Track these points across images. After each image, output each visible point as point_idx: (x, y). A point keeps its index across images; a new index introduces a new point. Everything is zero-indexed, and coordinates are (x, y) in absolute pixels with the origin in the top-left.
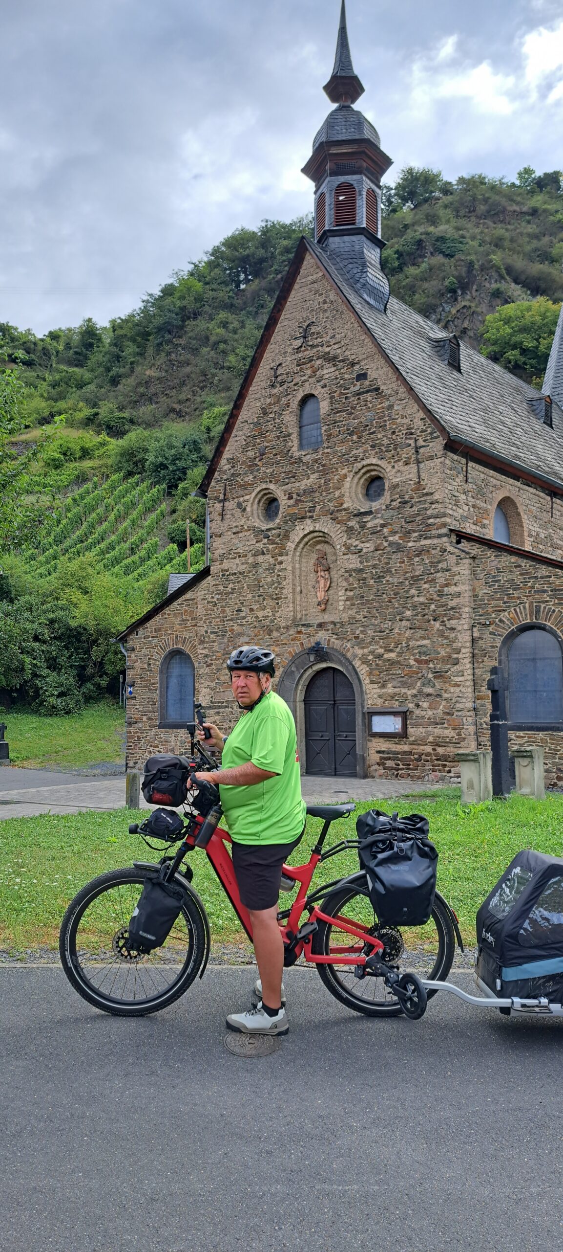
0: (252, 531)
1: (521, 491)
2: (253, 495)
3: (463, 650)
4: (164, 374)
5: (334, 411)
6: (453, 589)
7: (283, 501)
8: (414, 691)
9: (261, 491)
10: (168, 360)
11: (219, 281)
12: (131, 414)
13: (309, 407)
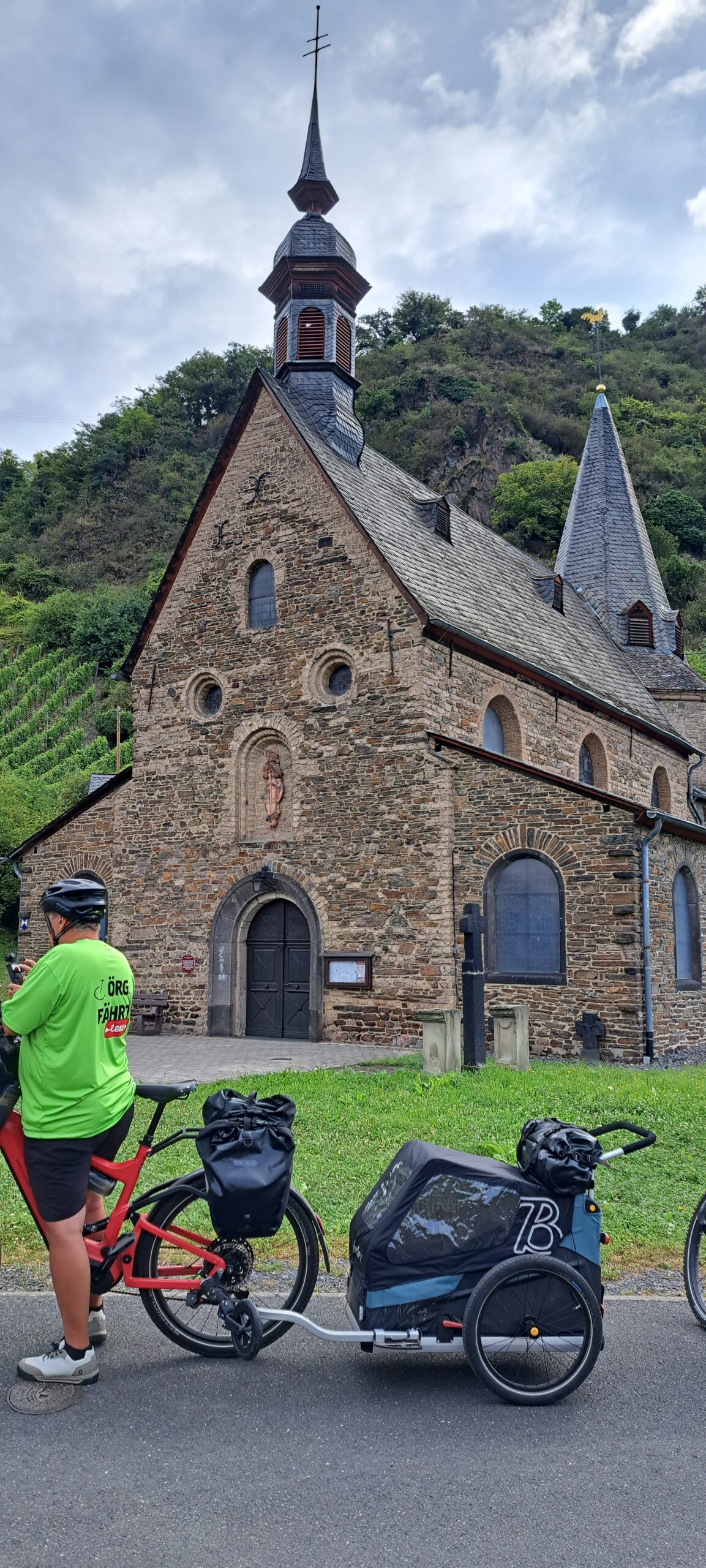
0: (186, 726)
1: (519, 689)
2: (190, 680)
3: (442, 882)
4: (100, 524)
5: (291, 583)
6: (430, 806)
7: (227, 690)
8: (382, 932)
9: (199, 675)
10: (105, 507)
11: (174, 414)
12: (56, 572)
13: (261, 576)
